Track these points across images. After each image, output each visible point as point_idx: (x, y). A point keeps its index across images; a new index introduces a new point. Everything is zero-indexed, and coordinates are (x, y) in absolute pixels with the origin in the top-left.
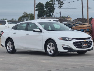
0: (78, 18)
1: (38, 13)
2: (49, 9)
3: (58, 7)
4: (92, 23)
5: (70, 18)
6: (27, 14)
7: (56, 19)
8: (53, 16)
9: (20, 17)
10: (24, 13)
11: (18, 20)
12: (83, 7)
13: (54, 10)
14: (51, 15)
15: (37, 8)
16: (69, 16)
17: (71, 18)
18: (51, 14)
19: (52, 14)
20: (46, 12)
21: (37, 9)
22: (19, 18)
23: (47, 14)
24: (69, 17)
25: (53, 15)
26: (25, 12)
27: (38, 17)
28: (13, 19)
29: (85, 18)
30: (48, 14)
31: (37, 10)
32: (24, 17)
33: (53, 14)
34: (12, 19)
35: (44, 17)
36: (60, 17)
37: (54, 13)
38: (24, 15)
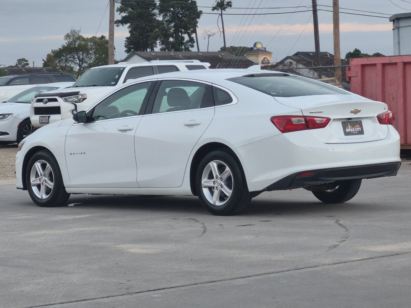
0: (297, 54)
1: (129, 35)
2: (174, 17)
3: (214, 9)
4: (350, 78)
5: (264, 51)
6: (84, 39)
7: (196, 63)
8: (192, 46)
9: (53, 52)
10: (68, 36)
11: (45, 64)
12: (318, 8)
13: (197, 22)
14: (182, 44)
15: (124, 14)
16: (259, 46)
17: (270, 53)
18: (183, 38)
19: (189, 36)
20: (163, 29)
21: (124, 18)
22: (49, 56)
23: (167, 36)
24: (259, 51)
25: (191, 40)
26: (73, 32)
27: (127, 51)
28: (23, 60)
29: (325, 54)
30: (171, 39)
31: (124, 21)
32: (70, 53)
33: (194, 35)
34: (19, 60)
35: (152, 49)
36: (224, 49)
37: (195, 31)
38: (69, 44)
